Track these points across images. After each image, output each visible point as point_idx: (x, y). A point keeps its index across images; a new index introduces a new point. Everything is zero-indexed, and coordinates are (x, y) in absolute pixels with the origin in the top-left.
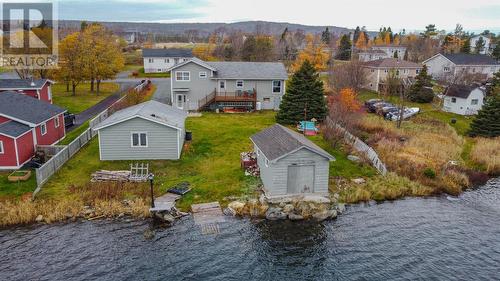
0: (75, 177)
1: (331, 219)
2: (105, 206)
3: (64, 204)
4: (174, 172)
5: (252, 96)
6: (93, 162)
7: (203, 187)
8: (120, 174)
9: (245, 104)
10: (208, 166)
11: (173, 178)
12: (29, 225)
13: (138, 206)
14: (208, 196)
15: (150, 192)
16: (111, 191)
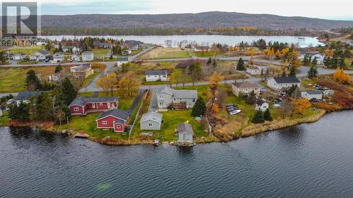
0: (135, 134)
1: (192, 147)
2: (144, 142)
3: (136, 141)
4: (158, 134)
5: (185, 103)
6: (139, 130)
7: (165, 138)
8: (146, 134)
9: (183, 106)
10: (167, 132)
11: (158, 135)
12: (129, 145)
13: (151, 142)
14: (166, 140)
15: (153, 139)
16: (145, 138)
